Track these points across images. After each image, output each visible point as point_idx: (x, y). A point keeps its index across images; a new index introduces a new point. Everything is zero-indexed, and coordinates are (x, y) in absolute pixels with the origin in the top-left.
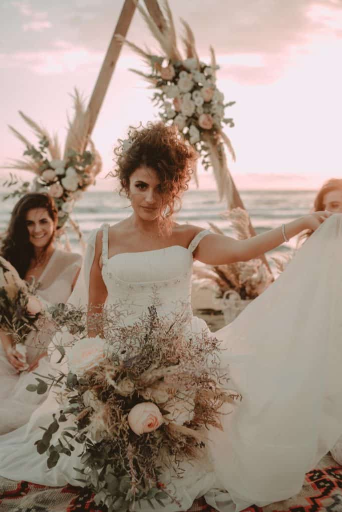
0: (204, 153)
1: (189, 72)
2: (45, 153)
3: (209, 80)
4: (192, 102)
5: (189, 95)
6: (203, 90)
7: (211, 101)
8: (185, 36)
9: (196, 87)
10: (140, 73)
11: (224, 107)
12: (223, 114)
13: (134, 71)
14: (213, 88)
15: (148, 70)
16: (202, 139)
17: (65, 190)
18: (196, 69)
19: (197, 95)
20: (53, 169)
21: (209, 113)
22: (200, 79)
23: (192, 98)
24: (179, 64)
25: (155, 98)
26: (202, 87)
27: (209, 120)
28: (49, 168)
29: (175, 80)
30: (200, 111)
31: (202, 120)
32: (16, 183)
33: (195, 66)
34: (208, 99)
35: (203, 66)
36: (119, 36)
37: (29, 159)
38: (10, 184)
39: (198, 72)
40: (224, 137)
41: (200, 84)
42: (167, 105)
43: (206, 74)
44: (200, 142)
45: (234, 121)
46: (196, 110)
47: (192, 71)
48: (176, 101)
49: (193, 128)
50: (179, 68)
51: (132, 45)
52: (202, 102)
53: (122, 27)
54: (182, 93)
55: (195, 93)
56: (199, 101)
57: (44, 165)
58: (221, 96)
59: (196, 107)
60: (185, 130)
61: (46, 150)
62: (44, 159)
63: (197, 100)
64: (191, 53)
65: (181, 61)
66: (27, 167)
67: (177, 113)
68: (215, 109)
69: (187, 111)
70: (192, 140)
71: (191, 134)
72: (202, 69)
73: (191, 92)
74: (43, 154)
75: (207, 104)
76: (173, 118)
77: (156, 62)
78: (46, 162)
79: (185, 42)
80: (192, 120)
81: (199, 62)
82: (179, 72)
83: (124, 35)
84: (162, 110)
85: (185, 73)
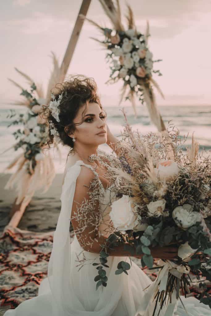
0: (140, 93)
1: (129, 39)
2: (34, 94)
3: (143, 44)
4: (132, 59)
5: (129, 55)
6: (139, 51)
7: (144, 58)
8: (128, 15)
9: (134, 49)
10: (97, 40)
11: (153, 62)
12: (152, 66)
14: (146, 50)
15: (103, 38)
16: (138, 83)
18: (134, 37)
19: (135, 55)
20: (39, 105)
21: (143, 66)
22: (137, 43)
23: (132, 57)
24: (123, 34)
25: (107, 57)
26: (138, 49)
27: (143, 71)
28: (37, 104)
29: (120, 44)
30: (137, 65)
31: (139, 71)
32: (15, 115)
33: (134, 34)
34: (142, 56)
35: (139, 34)
36: (81, 15)
37: (23, 99)
38: (12, 116)
39: (136, 39)
40: (154, 82)
41: (137, 47)
42: (115, 61)
43: (141, 40)
44: (137, 86)
45: (161, 72)
46: (134, 65)
47: (132, 38)
48: (121, 58)
49: (133, 77)
50: (123, 36)
51: (90, 21)
52: (138, 59)
54: (125, 53)
55: (134, 53)
56: (136, 58)
57: (33, 102)
58: (151, 55)
59: (135, 62)
60: (127, 78)
61: (34, 92)
62: (33, 98)
64: (131, 27)
65: (124, 32)
66: (22, 104)
67: (122, 67)
68: (147, 64)
69: (128, 65)
70: (132, 85)
71: (131, 80)
72: (139, 36)
73: (131, 52)
74: (33, 95)
75: (142, 61)
76: (119, 70)
77: (107, 32)
78: (35, 100)
79: (127, 18)
80: (131, 72)
81: (136, 32)
82: (123, 39)
83: (85, 15)
84: (112, 65)
85: (127, 40)
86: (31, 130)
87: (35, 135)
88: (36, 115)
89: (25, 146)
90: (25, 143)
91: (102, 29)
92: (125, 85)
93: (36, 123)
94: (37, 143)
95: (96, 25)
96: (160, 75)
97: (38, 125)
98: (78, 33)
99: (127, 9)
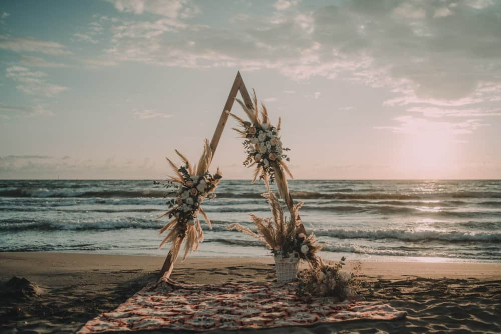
3: (274, 135)
4: (265, 147)
5: (263, 143)
7: (275, 146)
8: (263, 112)
9: (268, 139)
10: (238, 131)
11: (282, 149)
12: (281, 152)
13: (235, 129)
15: (243, 129)
16: (270, 166)
17: (198, 192)
18: (268, 129)
20: (192, 180)
21: (274, 152)
22: (270, 134)
23: (265, 145)
25: (246, 143)
26: (270, 139)
27: (274, 156)
29: (257, 136)
30: (269, 151)
31: (271, 155)
32: (171, 186)
33: (267, 127)
34: (273, 145)
35: (271, 126)
36: (227, 111)
38: (168, 187)
39: (269, 131)
40: (282, 164)
41: (270, 137)
42: (252, 147)
43: (273, 131)
44: (269, 167)
45: (288, 157)
46: (267, 151)
48: (256, 145)
49: (265, 160)
50: (259, 128)
52: (270, 147)
53: (228, 106)
54: (260, 142)
55: (267, 142)
56: (269, 146)
58: (280, 144)
59: (267, 149)
60: (261, 160)
63: (268, 145)
64: (265, 121)
65: (260, 125)
67: (257, 153)
68: (277, 150)
69: (262, 151)
70: (265, 166)
71: (264, 162)
72: (271, 128)
73: (265, 141)
74: (187, 171)
75: (273, 148)
79: (262, 114)
80: (265, 156)
81: (269, 125)
82: (259, 131)
83: (230, 111)
84: (249, 150)
85: (262, 132)
86: (184, 201)
87: (188, 205)
88: (188, 188)
89: (178, 214)
90: (178, 211)
91: (243, 122)
92: (259, 166)
93: (188, 195)
94: (189, 212)
95: (238, 119)
96: (288, 160)
97: (190, 196)
98: (224, 124)
99: (262, 108)
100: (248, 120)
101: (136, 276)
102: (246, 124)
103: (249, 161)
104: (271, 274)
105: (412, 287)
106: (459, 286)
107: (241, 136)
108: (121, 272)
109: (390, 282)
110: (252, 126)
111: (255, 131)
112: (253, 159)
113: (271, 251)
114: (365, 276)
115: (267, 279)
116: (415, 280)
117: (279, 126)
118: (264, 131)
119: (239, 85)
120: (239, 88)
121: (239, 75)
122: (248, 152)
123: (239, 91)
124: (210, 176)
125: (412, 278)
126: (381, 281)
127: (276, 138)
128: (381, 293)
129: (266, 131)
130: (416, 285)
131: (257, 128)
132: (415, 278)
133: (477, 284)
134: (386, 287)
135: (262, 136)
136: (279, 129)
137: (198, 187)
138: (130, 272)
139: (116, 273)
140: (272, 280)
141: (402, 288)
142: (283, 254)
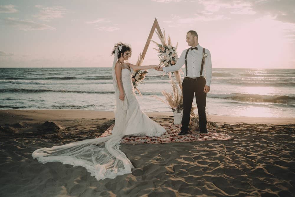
4: (169, 57)
8: (168, 39)
9: (171, 53)
10: (156, 49)
13: (154, 48)
15: (158, 48)
17: (136, 80)
22: (172, 51)
23: (169, 56)
25: (159, 55)
27: (174, 62)
29: (165, 51)
31: (172, 62)
33: (170, 47)
34: (173, 57)
36: (150, 39)
46: (170, 59)
48: (165, 57)
49: (169, 64)
50: (166, 48)
51: (153, 41)
52: (172, 57)
54: (167, 55)
58: (177, 56)
60: (167, 64)
64: (169, 44)
65: (167, 46)
67: (165, 60)
68: (175, 59)
69: (168, 59)
72: (172, 48)
73: (169, 55)
75: (173, 58)
79: (168, 40)
80: (169, 62)
81: (172, 46)
82: (166, 49)
83: (151, 39)
84: (161, 59)
85: (168, 50)
91: (158, 45)
95: (156, 43)
98: (148, 45)
99: (168, 37)
100: (161, 43)
101: (104, 121)
102: (160, 46)
103: (161, 65)
104: (171, 121)
105: (240, 127)
106: (263, 127)
107: (157, 51)
108: (96, 119)
109: (230, 125)
110: (163, 46)
111: (164, 50)
112: (163, 63)
113: (172, 109)
114: (217, 122)
115: (169, 123)
116: (242, 124)
117: (177, 47)
118: (169, 50)
119: (156, 25)
120: (156, 27)
121: (156, 20)
122: (161, 60)
123: (156, 28)
124: (142, 72)
125: (241, 124)
126: (225, 125)
127: (175, 53)
128: (224, 130)
129: (170, 49)
130: (242, 126)
131: (165, 48)
132: (242, 123)
133: (271, 126)
134: (227, 127)
135: (168, 52)
136: (176, 49)
137: (136, 77)
138: (101, 119)
139: (94, 120)
140: (172, 124)
141: (235, 128)
142: (178, 111)
